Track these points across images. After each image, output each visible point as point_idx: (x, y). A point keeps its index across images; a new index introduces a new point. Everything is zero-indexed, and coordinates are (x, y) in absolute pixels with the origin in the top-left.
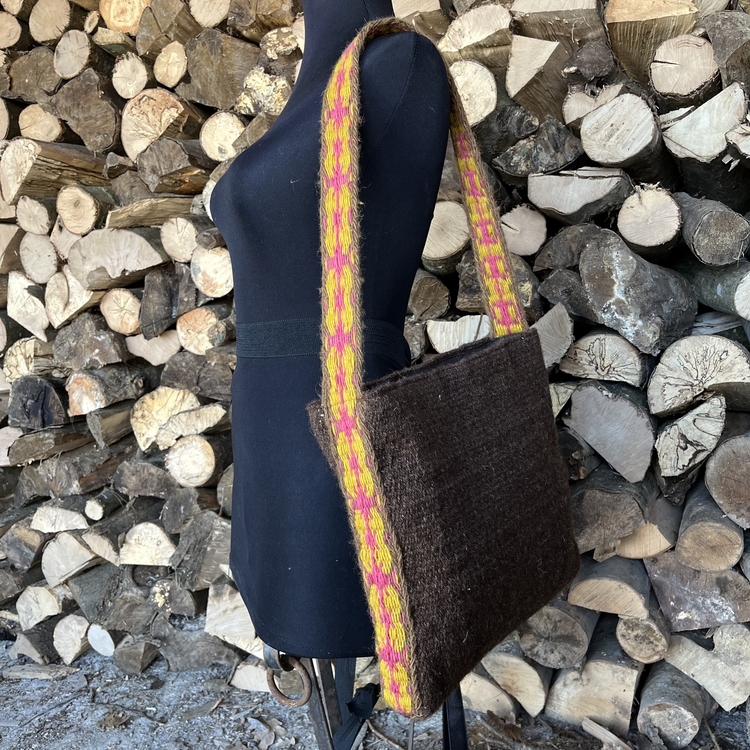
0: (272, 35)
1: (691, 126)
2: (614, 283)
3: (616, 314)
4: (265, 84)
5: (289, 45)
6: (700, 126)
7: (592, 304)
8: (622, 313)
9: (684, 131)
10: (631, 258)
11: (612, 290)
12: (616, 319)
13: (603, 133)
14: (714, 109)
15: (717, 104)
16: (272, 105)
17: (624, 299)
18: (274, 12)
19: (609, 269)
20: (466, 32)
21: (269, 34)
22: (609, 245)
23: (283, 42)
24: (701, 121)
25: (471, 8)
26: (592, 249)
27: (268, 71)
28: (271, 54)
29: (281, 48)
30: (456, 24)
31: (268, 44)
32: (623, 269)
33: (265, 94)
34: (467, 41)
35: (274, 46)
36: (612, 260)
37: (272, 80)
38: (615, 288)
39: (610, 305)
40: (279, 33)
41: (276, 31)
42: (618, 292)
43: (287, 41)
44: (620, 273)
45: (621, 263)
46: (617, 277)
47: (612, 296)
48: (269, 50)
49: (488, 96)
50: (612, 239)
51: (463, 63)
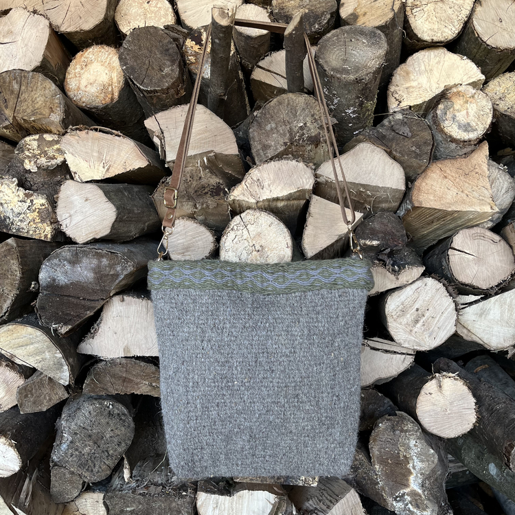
0: (31, 141)
1: (482, 314)
2: (410, 473)
3: (410, 506)
4: (16, 199)
5: (54, 158)
6: (491, 317)
7: (383, 488)
8: (417, 506)
9: (473, 318)
10: (432, 451)
11: (408, 480)
12: (409, 510)
13: (409, 317)
14: (505, 303)
15: (508, 300)
16: (23, 225)
17: (420, 491)
18: (40, 119)
19: (405, 457)
20: (266, 184)
21: (27, 139)
22: (406, 431)
23: (45, 153)
24: (492, 312)
25: (271, 159)
26: (386, 429)
27: (21, 184)
28: (28, 165)
29: (43, 161)
30: (254, 173)
31: (27, 153)
32: (422, 461)
33: (16, 211)
34: (266, 195)
35: (35, 156)
36: (409, 448)
37: (27, 196)
38: (412, 478)
39: (403, 495)
40: (41, 140)
41: (37, 137)
42: (414, 484)
43: (51, 153)
44: (419, 465)
45: (419, 455)
46: (414, 468)
47: (407, 486)
48: (27, 161)
49: (282, 253)
50: (410, 426)
51: (257, 214)
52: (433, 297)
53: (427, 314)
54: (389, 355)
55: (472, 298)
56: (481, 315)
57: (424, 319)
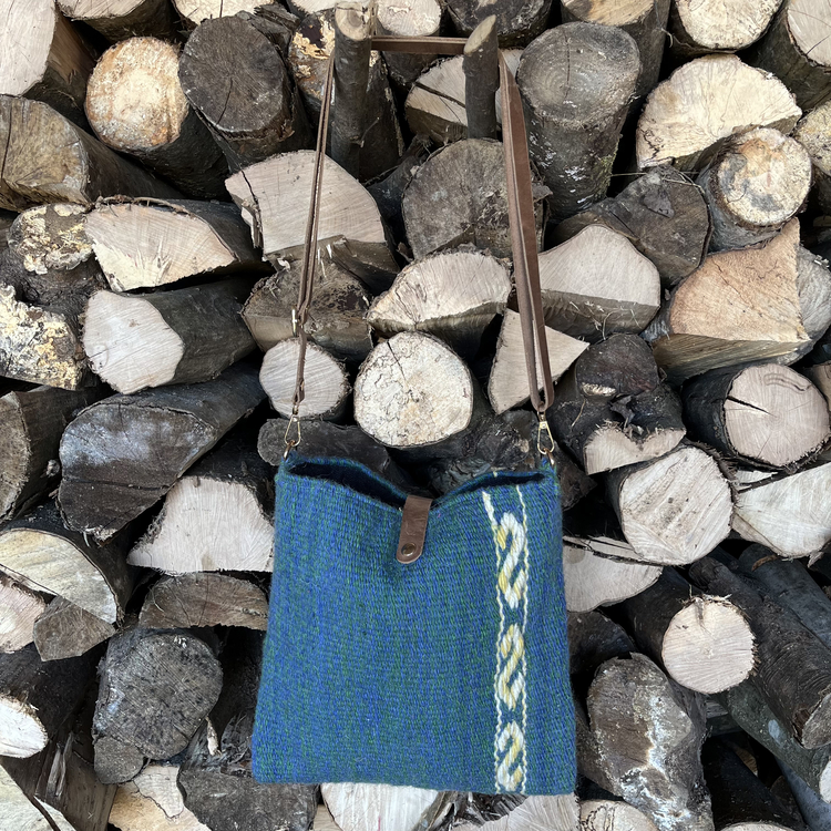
0: (33, 218)
1: (772, 501)
2: (648, 744)
3: (646, 790)
4: (15, 321)
5: (74, 249)
6: (786, 506)
7: (606, 764)
8: (657, 792)
9: (758, 507)
10: (684, 714)
11: (644, 754)
12: (645, 797)
13: (657, 513)
14: (810, 486)
15: (815, 481)
16: (29, 364)
17: (662, 771)
19: (642, 720)
20: (430, 293)
21: (27, 215)
22: (645, 683)
23: (58, 241)
24: (788, 499)
25: (439, 250)
26: (614, 679)
27: (23, 296)
28: (32, 264)
29: (56, 256)
30: (411, 274)
31: (29, 243)
32: (667, 728)
33: (16, 340)
34: (431, 312)
35: (41, 247)
36: (649, 708)
37: (33, 316)
38: (650, 752)
39: (637, 774)
40: (51, 215)
41: (43, 210)
42: (654, 760)
43: (68, 242)
44: (662, 733)
45: (663, 719)
46: (655, 737)
47: (642, 762)
48: (28, 257)
49: (456, 404)
50: (651, 675)
51: (416, 340)
52: (696, 480)
53: (686, 508)
54: (622, 565)
55: (758, 476)
56: (770, 503)
57: (681, 515)
